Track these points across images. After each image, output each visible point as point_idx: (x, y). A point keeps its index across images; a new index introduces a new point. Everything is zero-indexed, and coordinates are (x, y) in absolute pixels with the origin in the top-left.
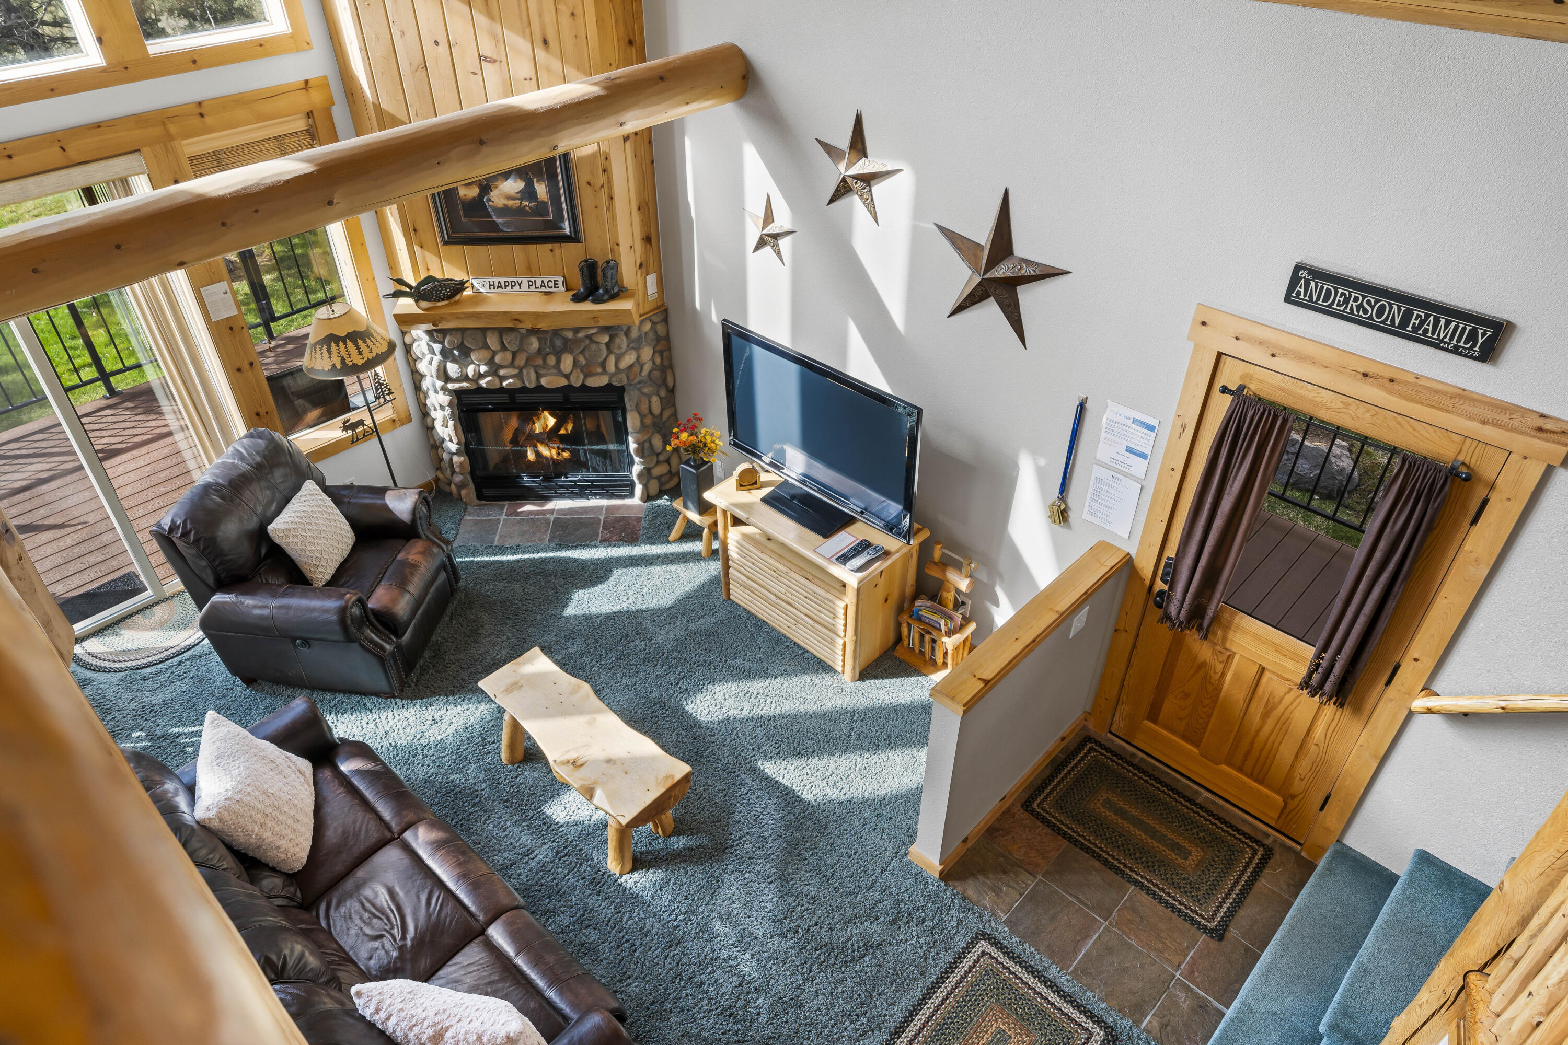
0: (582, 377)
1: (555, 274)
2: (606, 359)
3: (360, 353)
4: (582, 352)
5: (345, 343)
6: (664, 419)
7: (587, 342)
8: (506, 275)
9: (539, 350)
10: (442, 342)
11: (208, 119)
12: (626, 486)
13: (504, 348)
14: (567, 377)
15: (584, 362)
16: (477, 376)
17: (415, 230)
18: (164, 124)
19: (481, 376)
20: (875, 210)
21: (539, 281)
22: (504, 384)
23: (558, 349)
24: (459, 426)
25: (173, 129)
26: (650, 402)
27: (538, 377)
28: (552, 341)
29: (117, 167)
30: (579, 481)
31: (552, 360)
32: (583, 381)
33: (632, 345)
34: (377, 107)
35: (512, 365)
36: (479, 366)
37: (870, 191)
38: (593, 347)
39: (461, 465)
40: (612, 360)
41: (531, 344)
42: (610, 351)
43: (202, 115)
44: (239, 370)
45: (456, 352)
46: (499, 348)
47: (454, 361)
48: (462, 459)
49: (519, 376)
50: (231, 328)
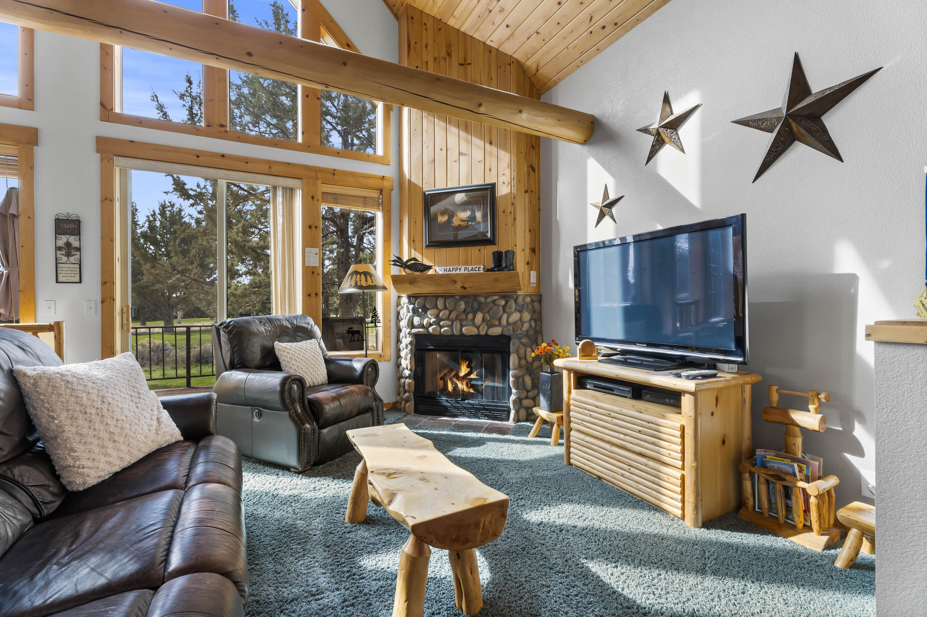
0: (486, 328)
1: (480, 264)
2: (501, 317)
3: (366, 281)
4: (488, 312)
5: (360, 275)
6: (534, 368)
7: (492, 305)
8: (454, 265)
9: (465, 311)
10: (414, 304)
11: (336, 177)
12: (505, 411)
13: (446, 308)
14: (478, 328)
15: (489, 318)
16: (428, 325)
17: (414, 241)
18: (316, 172)
19: (431, 325)
20: (681, 144)
21: (470, 268)
22: (442, 330)
23: (475, 309)
24: (413, 359)
25: (319, 175)
26: (526, 351)
27: (462, 326)
28: (472, 304)
29: (290, 182)
30: (476, 405)
31: (470, 316)
32: (487, 331)
33: (518, 308)
34: (410, 181)
35: (448, 318)
36: (431, 319)
37: (677, 134)
38: (495, 308)
39: (409, 384)
40: (505, 316)
41: (460, 305)
42: (504, 311)
43: (334, 174)
44: (309, 295)
45: (420, 310)
46: (443, 308)
47: (418, 316)
48: (411, 381)
49: (451, 326)
50: (313, 273)
